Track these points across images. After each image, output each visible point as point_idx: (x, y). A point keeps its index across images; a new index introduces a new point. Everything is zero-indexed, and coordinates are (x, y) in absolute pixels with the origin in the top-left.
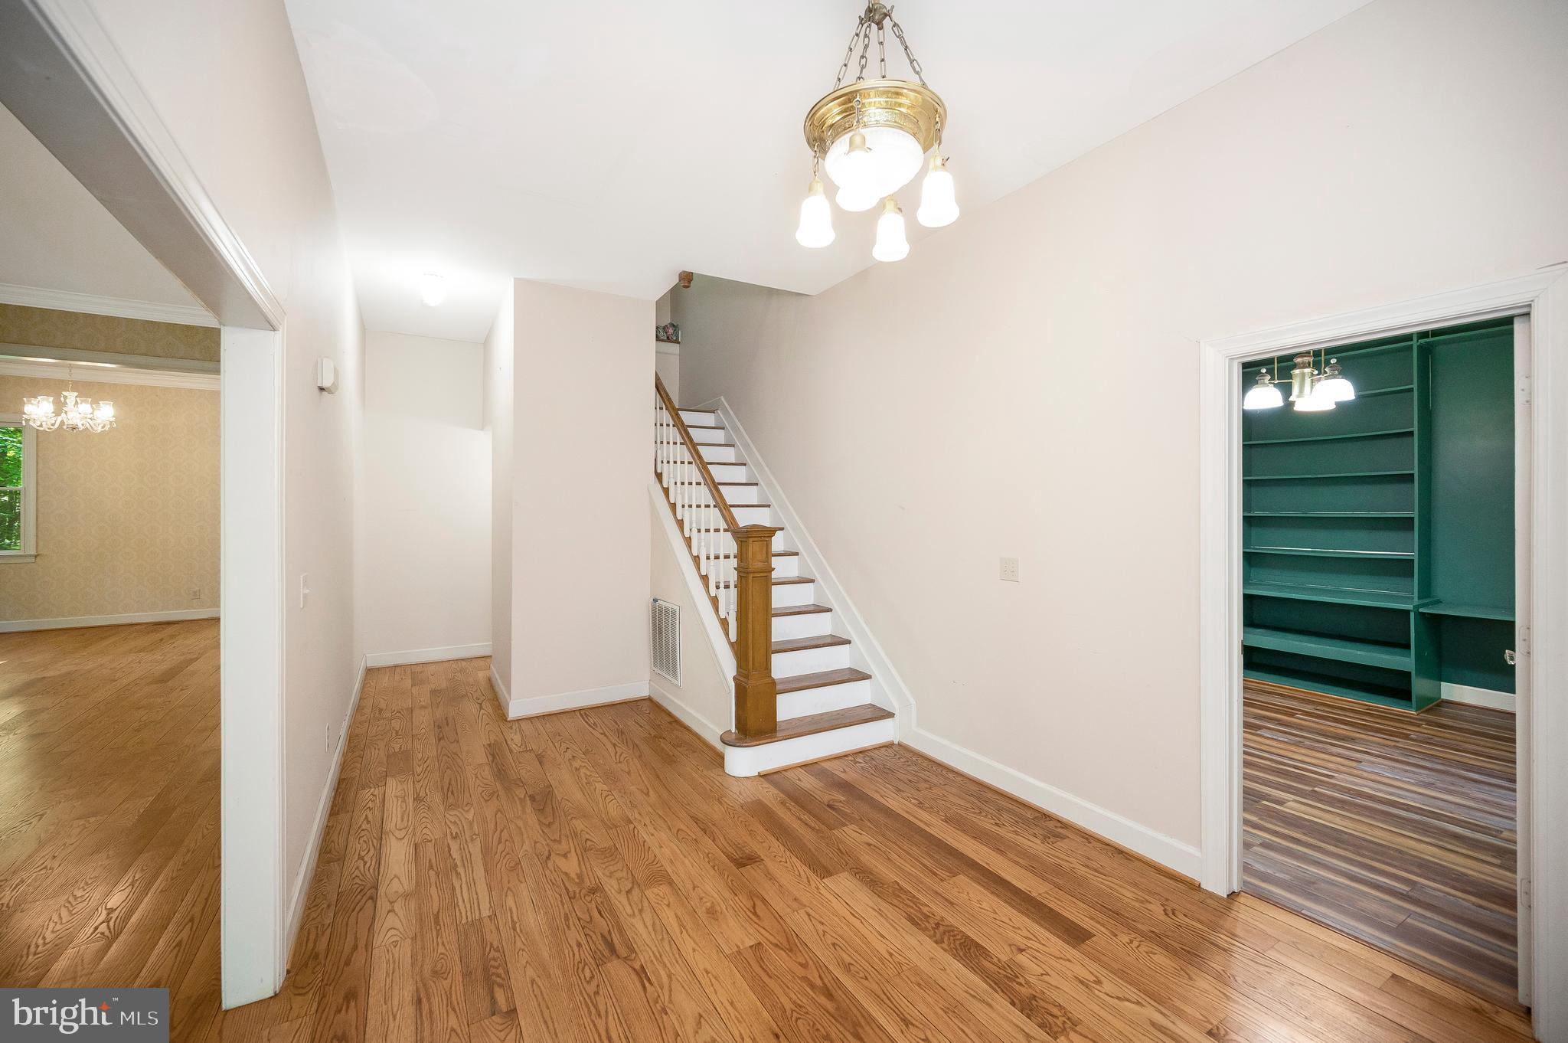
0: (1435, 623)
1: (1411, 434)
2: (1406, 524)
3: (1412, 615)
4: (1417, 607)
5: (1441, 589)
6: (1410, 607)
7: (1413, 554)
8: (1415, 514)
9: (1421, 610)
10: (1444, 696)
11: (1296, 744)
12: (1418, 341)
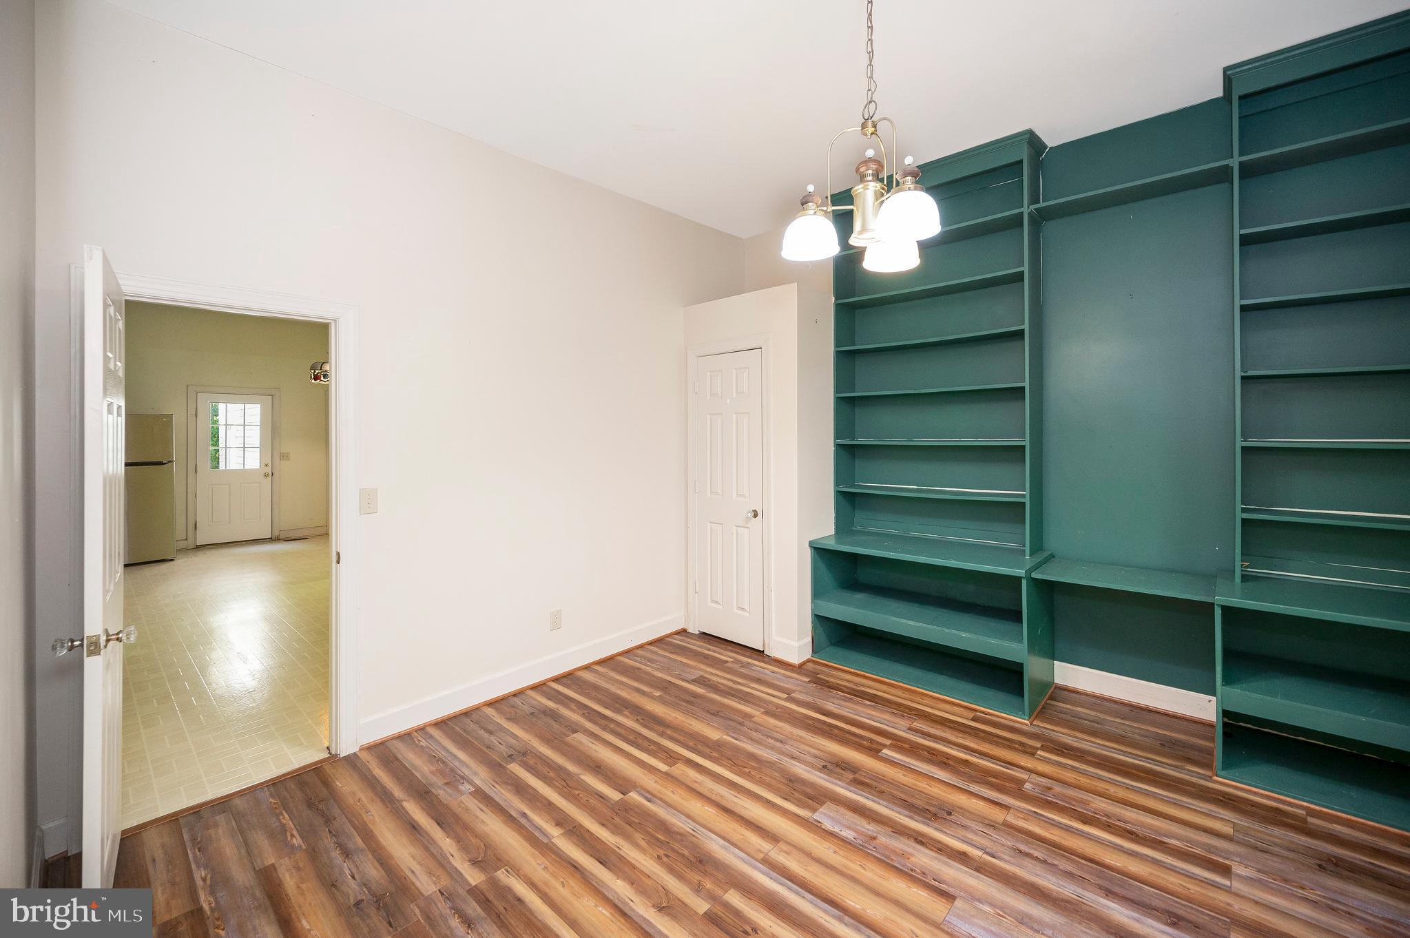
0: (1048, 590)
1: (1019, 334)
2: (1016, 452)
3: (1024, 583)
4: (1029, 572)
5: (1055, 540)
6: (1021, 572)
7: (1022, 494)
8: (1026, 442)
9: (1034, 575)
10: (1058, 680)
11: (859, 848)
12: (1028, 208)
